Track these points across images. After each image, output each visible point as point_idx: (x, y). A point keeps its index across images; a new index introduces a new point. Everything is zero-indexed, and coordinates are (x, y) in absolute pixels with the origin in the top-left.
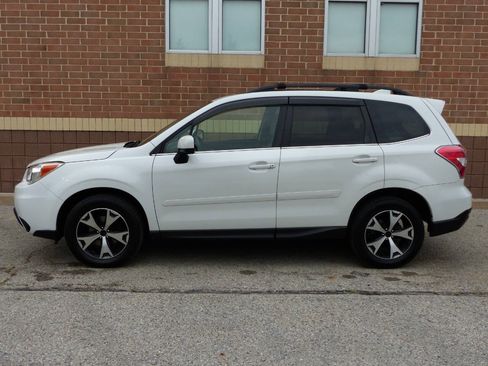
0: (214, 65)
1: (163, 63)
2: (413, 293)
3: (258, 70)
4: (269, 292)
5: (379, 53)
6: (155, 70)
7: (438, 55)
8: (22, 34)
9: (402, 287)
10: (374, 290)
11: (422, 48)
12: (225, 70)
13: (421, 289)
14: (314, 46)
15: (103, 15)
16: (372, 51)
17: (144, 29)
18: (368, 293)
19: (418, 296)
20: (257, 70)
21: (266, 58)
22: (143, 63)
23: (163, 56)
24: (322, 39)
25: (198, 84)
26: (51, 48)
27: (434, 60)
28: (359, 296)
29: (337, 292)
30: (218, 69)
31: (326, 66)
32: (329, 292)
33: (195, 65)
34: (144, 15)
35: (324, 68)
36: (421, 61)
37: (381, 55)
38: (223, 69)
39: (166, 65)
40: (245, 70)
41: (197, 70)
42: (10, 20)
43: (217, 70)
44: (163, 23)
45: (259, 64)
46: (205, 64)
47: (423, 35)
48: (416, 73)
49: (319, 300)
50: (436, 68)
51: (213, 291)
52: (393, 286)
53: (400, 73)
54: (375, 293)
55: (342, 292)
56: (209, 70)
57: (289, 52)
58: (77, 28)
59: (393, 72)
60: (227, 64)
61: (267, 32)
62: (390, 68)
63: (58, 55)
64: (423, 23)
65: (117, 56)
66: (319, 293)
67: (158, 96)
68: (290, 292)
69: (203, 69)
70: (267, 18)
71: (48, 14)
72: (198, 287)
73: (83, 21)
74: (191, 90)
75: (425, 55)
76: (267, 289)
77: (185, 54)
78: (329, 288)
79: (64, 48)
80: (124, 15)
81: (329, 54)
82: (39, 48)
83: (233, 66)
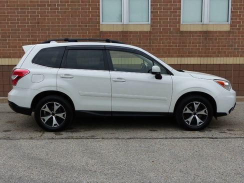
0: (125, 30)
1: (99, 29)
2: (233, 138)
4: (166, 138)
5: (209, 22)
6: (95, 33)
7: (240, 22)
8: (27, 16)
9: (228, 135)
10: (215, 137)
11: (231, 19)
12: (131, 32)
13: (237, 136)
14: (176, 19)
15: (68, 5)
16: (206, 21)
17: (89, 12)
18: (212, 138)
19: (236, 139)
20: (147, 32)
21: (152, 26)
22: (88, 30)
23: (99, 26)
24: (180, 16)
26: (42, 23)
27: (238, 25)
28: (209, 139)
29: (198, 138)
30: (127, 32)
31: (182, 29)
32: (194, 138)
33: (115, 30)
34: (89, 5)
35: (181, 30)
36: (231, 26)
37: (210, 23)
38: (129, 32)
39: (101, 30)
40: (141, 32)
41: (116, 32)
42: (21, 9)
44: (99, 9)
45: (147, 29)
46: (120, 30)
47: (232, 12)
48: (229, 32)
49: (190, 141)
50: (239, 29)
51: (140, 138)
52: (224, 135)
53: (220, 32)
54: (216, 138)
55: (200, 138)
56: (122, 32)
57: (163, 23)
58: (55, 12)
59: (217, 32)
60: (131, 29)
61: (151, 12)
62: (215, 30)
63: (45, 26)
64: (232, 6)
65: (75, 26)
66: (189, 138)
68: (176, 138)
69: (119, 32)
70: (151, 5)
71: (40, 6)
72: (132, 137)
73: (58, 9)
75: (233, 22)
76: (165, 137)
77: (110, 25)
78: (193, 136)
79: (49, 23)
80: (79, 5)
81: (183, 23)
82: (36, 23)
83: (134, 30)
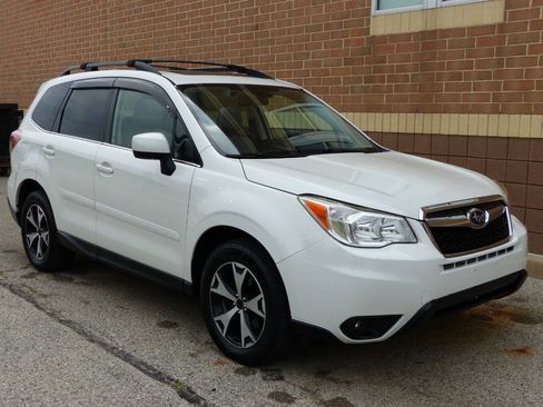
0: (430, 27)
1: (368, 31)
3: (493, 26)
6: (358, 42)
8: (241, 13)
12: (445, 33)
20: (491, 27)
21: (508, 4)
22: (345, 34)
23: (368, 22)
25: (407, 59)
26: (262, 26)
30: (435, 31)
33: (405, 29)
38: (441, 30)
39: (371, 34)
40: (473, 30)
41: (408, 36)
43: (434, 33)
45: (495, 15)
56: (423, 34)
60: (447, 22)
63: (268, 34)
65: (320, 27)
67: (359, 80)
69: (415, 34)
74: (400, 69)
79: (273, 25)
82: (253, 28)
83: (455, 26)
